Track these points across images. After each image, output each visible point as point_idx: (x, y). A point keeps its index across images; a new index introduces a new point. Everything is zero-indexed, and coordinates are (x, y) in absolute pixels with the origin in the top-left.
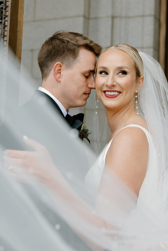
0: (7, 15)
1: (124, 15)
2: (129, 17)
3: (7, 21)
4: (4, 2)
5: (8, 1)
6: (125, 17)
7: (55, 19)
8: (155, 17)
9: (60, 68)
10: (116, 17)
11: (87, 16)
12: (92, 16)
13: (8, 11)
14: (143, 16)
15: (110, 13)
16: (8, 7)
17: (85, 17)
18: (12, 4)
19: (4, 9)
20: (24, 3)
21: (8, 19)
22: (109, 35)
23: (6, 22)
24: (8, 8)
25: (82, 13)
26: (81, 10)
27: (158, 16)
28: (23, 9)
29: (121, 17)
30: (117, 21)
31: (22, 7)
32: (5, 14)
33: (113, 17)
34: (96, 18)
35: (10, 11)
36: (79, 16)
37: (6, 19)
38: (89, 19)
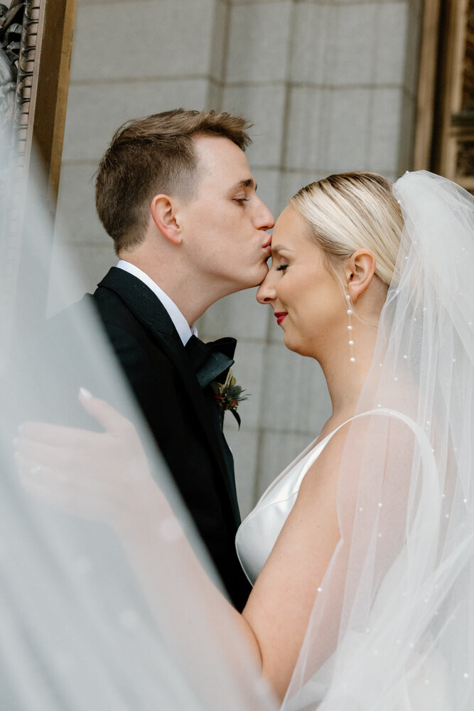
0: (29, 71)
1: (319, 80)
2: (332, 88)
3: (30, 87)
4: (24, 35)
5: (36, 34)
6: (324, 87)
7: (128, 80)
8: (405, 91)
9: (168, 210)
10: (298, 85)
11: (218, 76)
12: (231, 79)
13: (33, 61)
14: (372, 87)
15: (281, 74)
16: (33, 48)
17: (211, 79)
18: (44, 41)
19: (23, 54)
20: (71, 40)
21: (32, 81)
22: (277, 131)
23: (28, 91)
24: (33, 52)
25: (204, 68)
26: (202, 62)
27: (411, 89)
28: (70, 56)
29: (311, 86)
30: (299, 95)
31: (67, 51)
32: (26, 66)
33: (290, 86)
34: (242, 85)
35: (38, 61)
36: (194, 77)
37: (28, 81)
38: (222, 85)
